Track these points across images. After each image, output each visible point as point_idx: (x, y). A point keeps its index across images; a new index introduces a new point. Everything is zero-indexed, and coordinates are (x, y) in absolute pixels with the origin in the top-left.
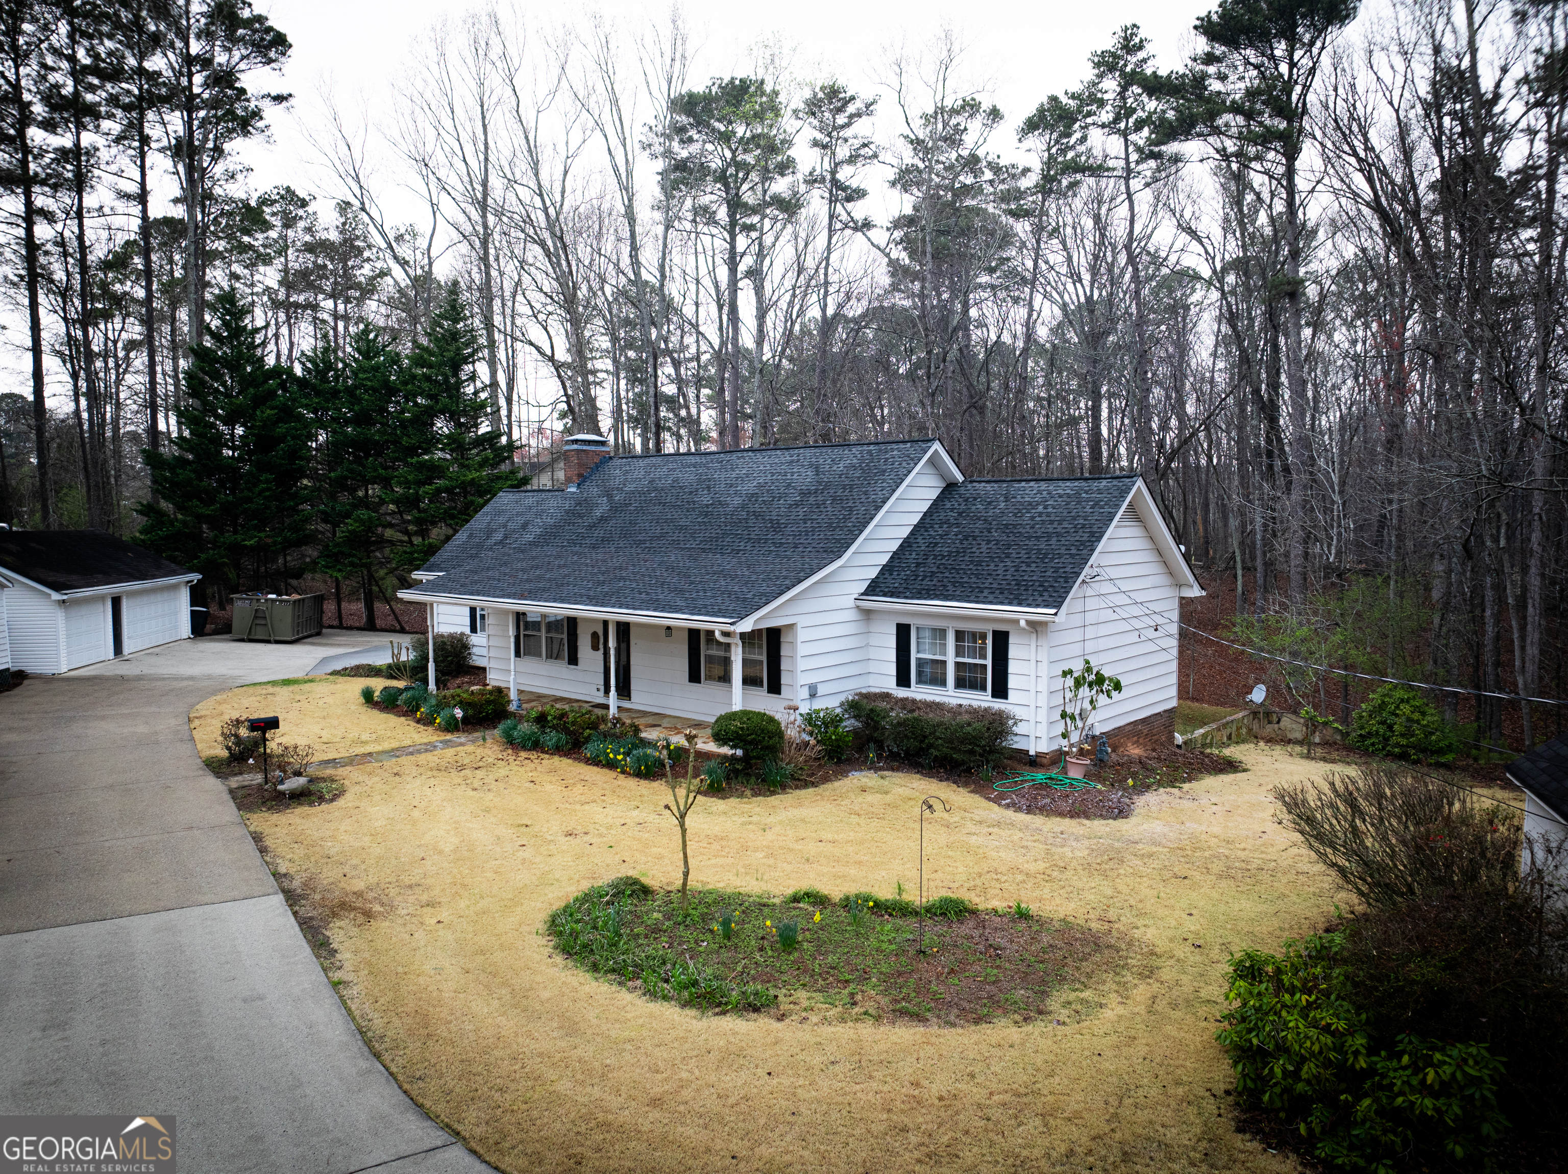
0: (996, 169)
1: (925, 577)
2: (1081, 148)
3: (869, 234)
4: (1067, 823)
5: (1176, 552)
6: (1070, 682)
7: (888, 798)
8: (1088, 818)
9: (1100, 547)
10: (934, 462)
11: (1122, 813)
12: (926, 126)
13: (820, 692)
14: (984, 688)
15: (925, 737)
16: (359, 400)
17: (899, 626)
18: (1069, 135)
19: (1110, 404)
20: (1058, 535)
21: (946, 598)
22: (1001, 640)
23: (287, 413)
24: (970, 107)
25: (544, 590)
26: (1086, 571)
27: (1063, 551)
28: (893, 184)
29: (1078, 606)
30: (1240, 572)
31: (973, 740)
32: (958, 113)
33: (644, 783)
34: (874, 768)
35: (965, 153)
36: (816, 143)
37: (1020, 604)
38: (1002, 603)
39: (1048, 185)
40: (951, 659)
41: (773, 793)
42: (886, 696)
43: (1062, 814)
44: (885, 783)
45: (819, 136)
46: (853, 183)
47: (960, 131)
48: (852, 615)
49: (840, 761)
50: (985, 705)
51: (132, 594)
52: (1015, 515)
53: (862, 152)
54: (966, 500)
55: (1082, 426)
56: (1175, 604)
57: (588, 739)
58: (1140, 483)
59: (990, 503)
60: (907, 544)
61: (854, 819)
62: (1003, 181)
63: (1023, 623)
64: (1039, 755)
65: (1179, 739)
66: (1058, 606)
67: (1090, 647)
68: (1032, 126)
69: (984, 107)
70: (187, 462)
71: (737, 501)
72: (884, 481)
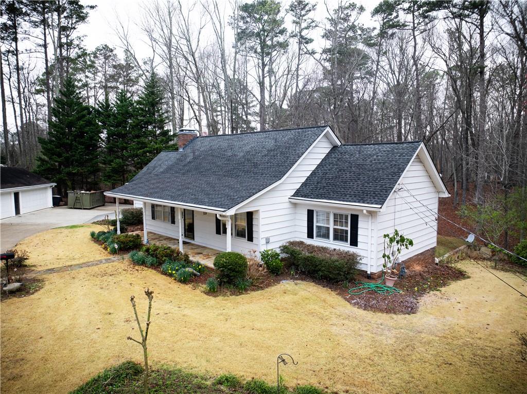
0: (362, 30)
1: (321, 188)
2: (396, 20)
3: (314, 56)
4: (384, 317)
5: (437, 177)
6: (387, 240)
7: (296, 298)
8: (395, 313)
9: (403, 175)
10: (327, 136)
11: (412, 310)
12: (335, 14)
13: (271, 241)
14: (346, 241)
15: (317, 266)
16: (117, 118)
17: (309, 211)
18: (391, 15)
19: (405, 122)
20: (383, 169)
21: (330, 199)
22: (355, 219)
23: (90, 123)
24: (352, 6)
25: (156, 193)
26: (396, 186)
27: (385, 177)
28: (323, 37)
29: (392, 203)
30: (456, 183)
31: (339, 269)
32: (347, 8)
33: (182, 285)
34: (293, 278)
35: (351, 24)
36: (294, 22)
37: (363, 202)
38: (355, 202)
39: (383, 34)
40: (332, 227)
41: (241, 294)
42: (302, 243)
43: (381, 311)
44: (297, 287)
45: (295, 19)
46: (308, 37)
47: (348, 16)
48: (288, 205)
49: (277, 275)
50: (346, 249)
51: (23, 191)
52: (363, 160)
53: (312, 25)
54: (341, 154)
55: (395, 129)
56: (437, 201)
57: (164, 262)
58: (422, 145)
59: (352, 155)
60: (314, 173)
61: (276, 313)
62: (365, 35)
63: (365, 212)
64: (372, 274)
65: (437, 260)
66: (382, 204)
67: (397, 222)
68: (377, 11)
69: (357, 6)
70: (53, 141)
71: (242, 154)
72: (303, 145)
